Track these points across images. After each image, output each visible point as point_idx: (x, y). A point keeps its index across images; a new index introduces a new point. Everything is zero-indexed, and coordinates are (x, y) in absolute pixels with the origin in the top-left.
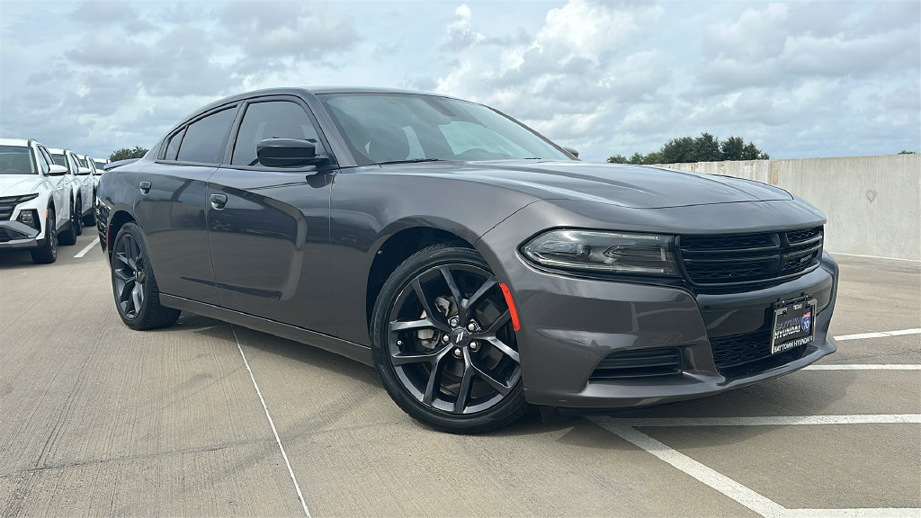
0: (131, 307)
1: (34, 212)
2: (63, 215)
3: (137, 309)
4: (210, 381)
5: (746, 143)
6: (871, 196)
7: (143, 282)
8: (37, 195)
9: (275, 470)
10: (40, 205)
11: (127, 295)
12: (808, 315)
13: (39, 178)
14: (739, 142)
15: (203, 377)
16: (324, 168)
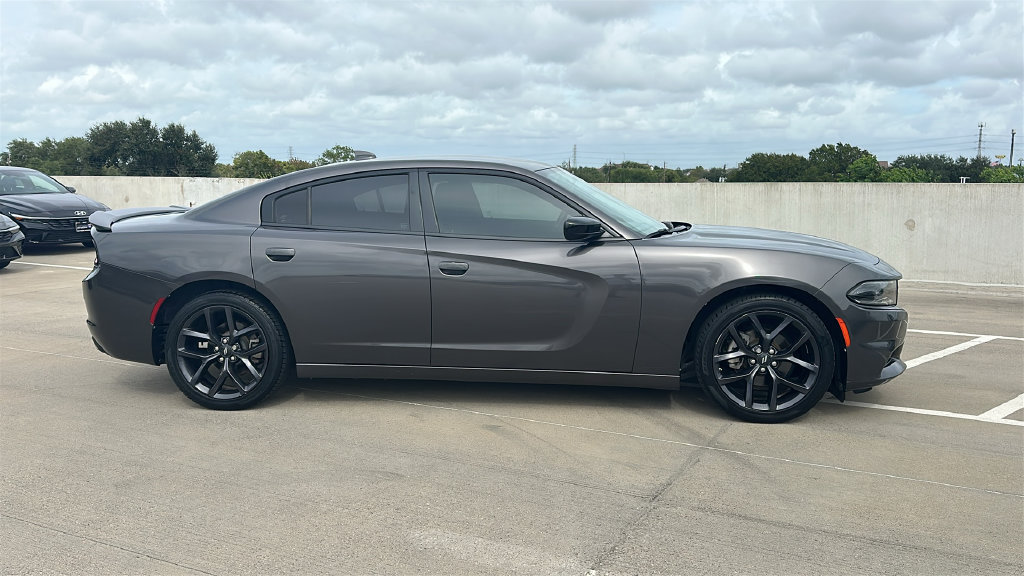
4: (510, 429)
5: (188, 132)
15: (492, 428)
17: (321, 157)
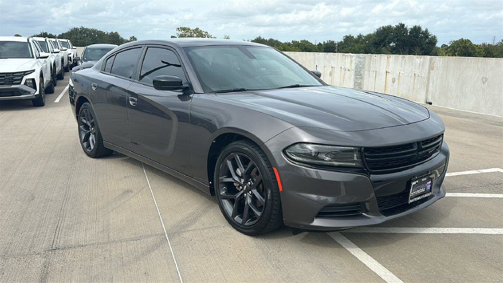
0: (89, 146)
1: (33, 80)
2: (47, 78)
3: (92, 147)
4: (131, 195)
5: (423, 29)
6: (485, 80)
7: (94, 134)
8: (34, 71)
9: (165, 254)
10: (36, 76)
11: (87, 139)
12: (430, 182)
13: (35, 60)
14: (419, 28)
15: (128, 191)
16: (187, 91)
17: (501, 41)
